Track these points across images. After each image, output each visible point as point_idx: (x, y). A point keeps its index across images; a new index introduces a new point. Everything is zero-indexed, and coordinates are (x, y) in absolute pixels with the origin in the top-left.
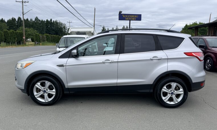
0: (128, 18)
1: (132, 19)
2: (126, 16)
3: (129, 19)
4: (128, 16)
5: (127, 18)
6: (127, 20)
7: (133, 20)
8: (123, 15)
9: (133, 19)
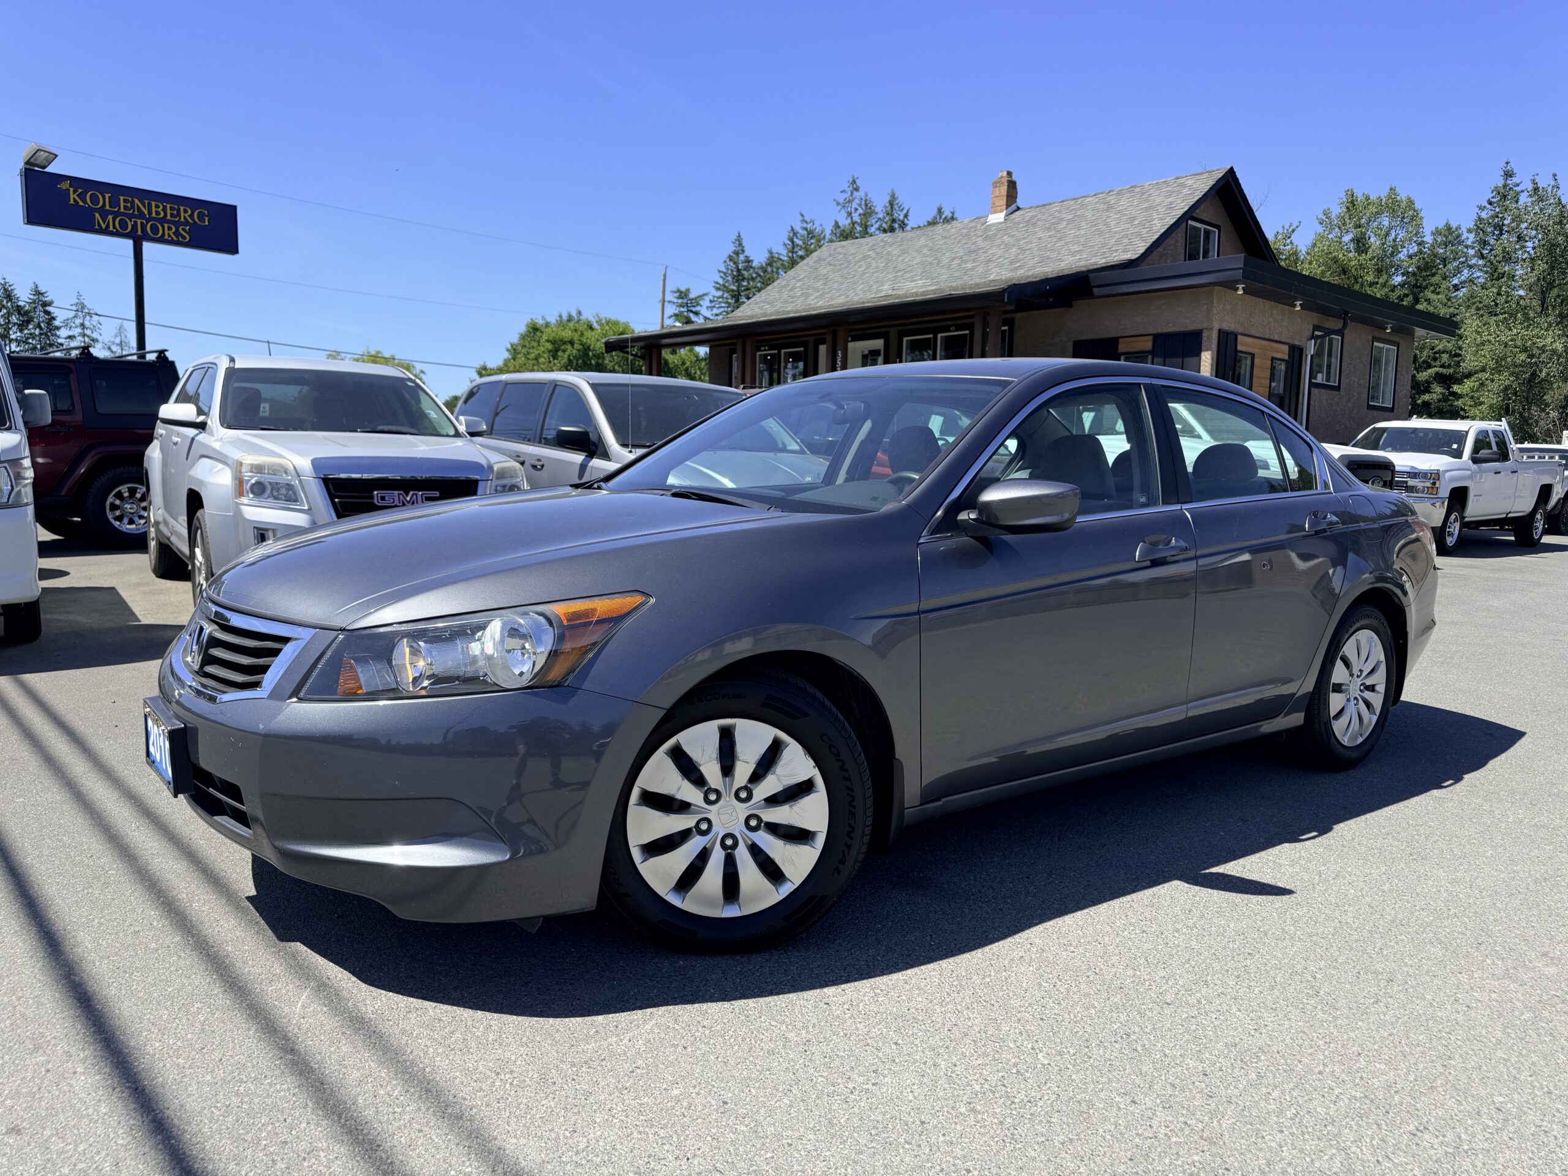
0: (116, 215)
1: (155, 230)
2: (95, 200)
3: (124, 225)
4: (114, 202)
5: (104, 214)
6: (105, 232)
7: (162, 240)
8: (65, 185)
9: (169, 233)
